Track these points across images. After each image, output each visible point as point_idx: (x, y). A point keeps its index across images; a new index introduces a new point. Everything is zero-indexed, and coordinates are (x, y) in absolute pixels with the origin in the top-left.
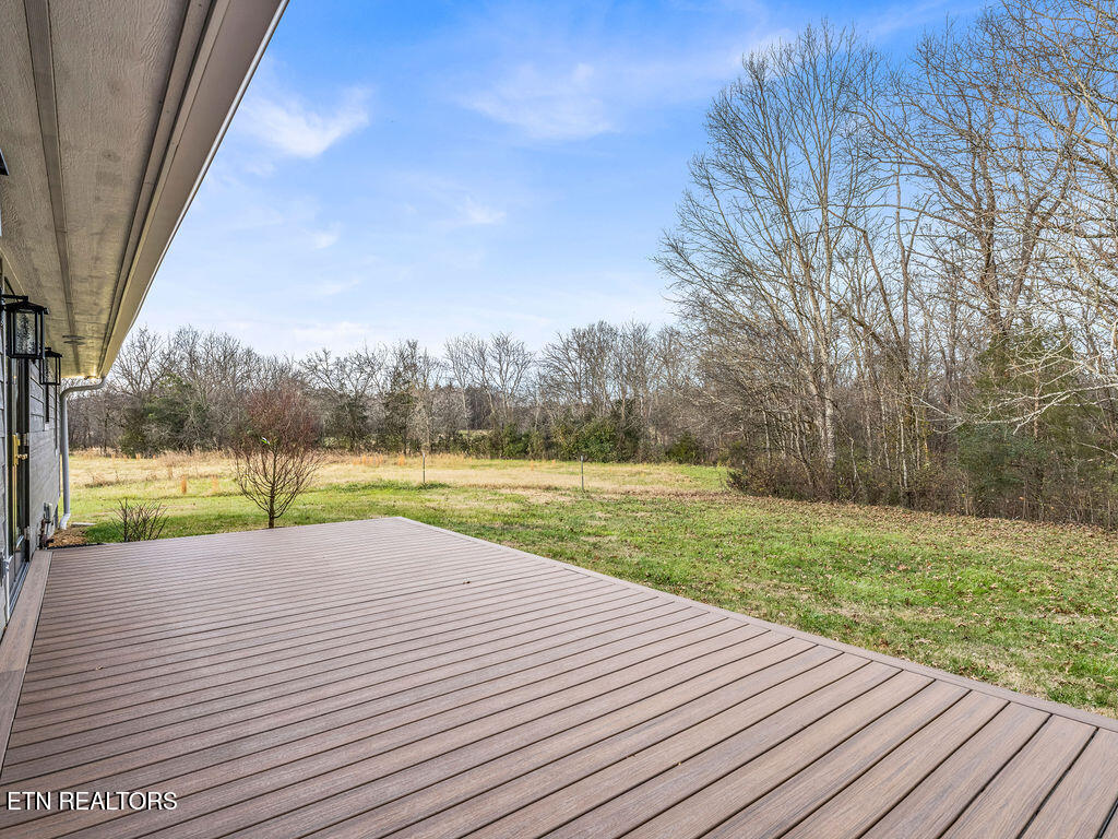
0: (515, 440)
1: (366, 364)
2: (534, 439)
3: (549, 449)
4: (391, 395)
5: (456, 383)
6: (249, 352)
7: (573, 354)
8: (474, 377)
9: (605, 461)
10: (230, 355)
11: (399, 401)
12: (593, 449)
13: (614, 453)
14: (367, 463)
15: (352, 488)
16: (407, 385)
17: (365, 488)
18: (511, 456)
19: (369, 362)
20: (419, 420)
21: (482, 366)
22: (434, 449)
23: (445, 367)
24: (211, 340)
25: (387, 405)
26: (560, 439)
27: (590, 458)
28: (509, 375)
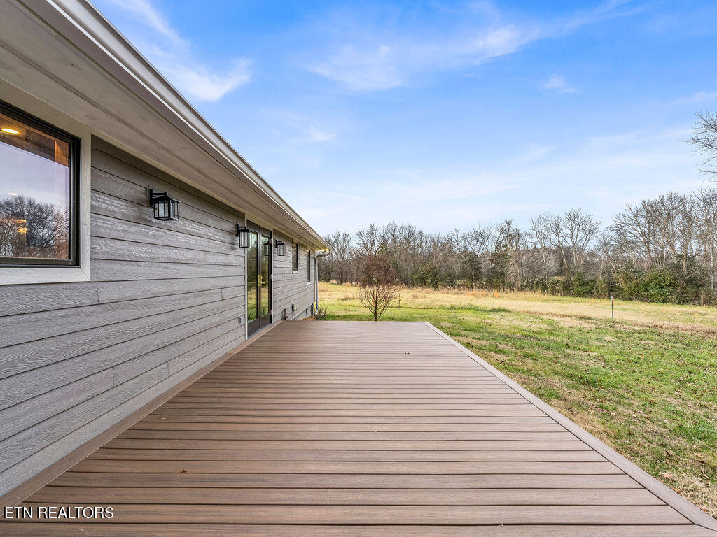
0: (583, 284)
1: (480, 237)
2: (598, 284)
3: (612, 291)
4: (495, 254)
5: (539, 246)
6: (421, 233)
7: (642, 220)
8: (551, 241)
9: (664, 302)
10: (411, 234)
11: (500, 258)
12: (652, 292)
13: (675, 297)
14: (475, 295)
15: (452, 308)
16: (505, 248)
17: (459, 309)
18: (579, 295)
19: (481, 235)
20: (512, 270)
21: (557, 233)
22: (522, 289)
23: (531, 235)
24: (402, 229)
25: (492, 261)
26: (622, 284)
27: (650, 299)
28: (578, 239)
